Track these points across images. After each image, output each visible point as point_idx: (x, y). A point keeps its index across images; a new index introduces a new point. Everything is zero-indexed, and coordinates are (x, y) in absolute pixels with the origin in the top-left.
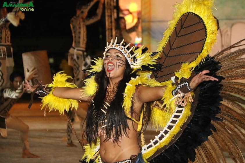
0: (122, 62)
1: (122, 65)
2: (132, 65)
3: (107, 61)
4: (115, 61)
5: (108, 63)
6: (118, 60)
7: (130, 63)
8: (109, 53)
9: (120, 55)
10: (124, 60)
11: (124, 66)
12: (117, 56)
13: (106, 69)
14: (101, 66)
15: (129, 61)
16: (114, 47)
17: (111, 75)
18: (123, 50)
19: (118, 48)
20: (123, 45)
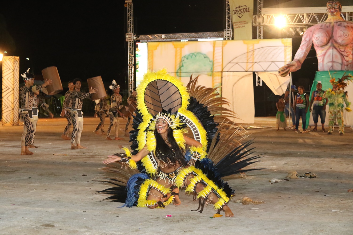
0: (166, 125)
1: (166, 126)
2: (171, 126)
3: (158, 125)
4: (162, 124)
5: (159, 126)
6: (164, 123)
7: (170, 125)
8: (159, 120)
9: (164, 121)
10: (167, 124)
11: (167, 127)
12: (163, 122)
13: (157, 128)
14: (154, 126)
15: (169, 124)
16: (161, 117)
17: (161, 132)
18: (166, 119)
19: (163, 118)
20: (166, 116)
